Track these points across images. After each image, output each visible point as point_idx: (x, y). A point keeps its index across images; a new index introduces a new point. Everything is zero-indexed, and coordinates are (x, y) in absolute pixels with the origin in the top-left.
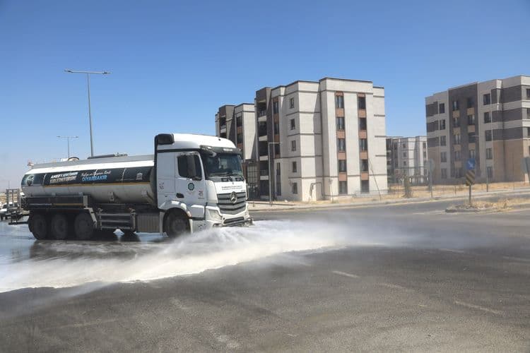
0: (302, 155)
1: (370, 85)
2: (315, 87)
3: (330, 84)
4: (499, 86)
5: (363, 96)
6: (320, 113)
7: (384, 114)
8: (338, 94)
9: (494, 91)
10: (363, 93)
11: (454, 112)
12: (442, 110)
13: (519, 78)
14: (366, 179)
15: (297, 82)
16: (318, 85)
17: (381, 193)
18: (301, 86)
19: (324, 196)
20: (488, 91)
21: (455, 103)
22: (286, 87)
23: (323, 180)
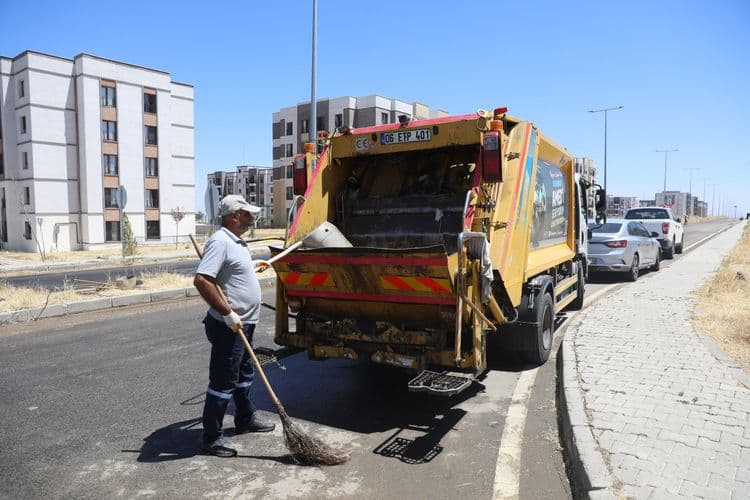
0: (35, 177)
1: (167, 79)
2: (67, 68)
3: (89, 65)
4: (352, 105)
5: (153, 92)
6: (74, 110)
7: (192, 125)
8: (104, 83)
9: (347, 111)
10: (155, 89)
11: (303, 135)
12: (290, 132)
13: (373, 97)
14: (156, 219)
15: (25, 53)
16: (71, 65)
17: (180, 240)
18: (33, 61)
19: (80, 245)
20: (340, 111)
21: (305, 123)
22: (13, 60)
23: (80, 219)
